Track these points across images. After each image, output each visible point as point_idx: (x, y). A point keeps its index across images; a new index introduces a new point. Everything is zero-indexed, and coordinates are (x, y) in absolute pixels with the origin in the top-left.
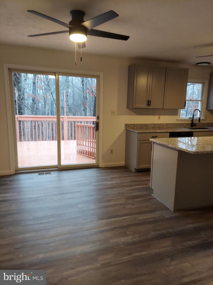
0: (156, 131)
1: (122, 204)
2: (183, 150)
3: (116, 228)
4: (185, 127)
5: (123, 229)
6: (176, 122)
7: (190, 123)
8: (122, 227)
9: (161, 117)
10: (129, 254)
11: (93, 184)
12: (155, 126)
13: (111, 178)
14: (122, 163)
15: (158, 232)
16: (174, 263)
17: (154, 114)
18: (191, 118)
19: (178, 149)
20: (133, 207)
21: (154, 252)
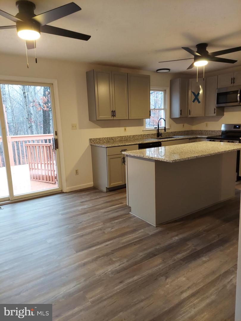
0: (124, 144)
1: (100, 229)
2: (161, 160)
3: (99, 257)
4: (152, 138)
5: (107, 256)
6: (142, 133)
7: (156, 133)
8: (107, 255)
9: (127, 128)
10: (121, 282)
11: (60, 213)
12: (122, 139)
13: (81, 202)
14: (90, 184)
15: (146, 252)
16: (169, 280)
17: (119, 126)
18: (156, 128)
19: (154, 159)
20: (114, 230)
21: (146, 274)
